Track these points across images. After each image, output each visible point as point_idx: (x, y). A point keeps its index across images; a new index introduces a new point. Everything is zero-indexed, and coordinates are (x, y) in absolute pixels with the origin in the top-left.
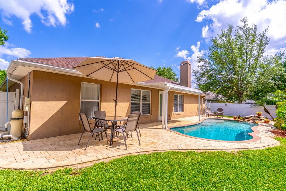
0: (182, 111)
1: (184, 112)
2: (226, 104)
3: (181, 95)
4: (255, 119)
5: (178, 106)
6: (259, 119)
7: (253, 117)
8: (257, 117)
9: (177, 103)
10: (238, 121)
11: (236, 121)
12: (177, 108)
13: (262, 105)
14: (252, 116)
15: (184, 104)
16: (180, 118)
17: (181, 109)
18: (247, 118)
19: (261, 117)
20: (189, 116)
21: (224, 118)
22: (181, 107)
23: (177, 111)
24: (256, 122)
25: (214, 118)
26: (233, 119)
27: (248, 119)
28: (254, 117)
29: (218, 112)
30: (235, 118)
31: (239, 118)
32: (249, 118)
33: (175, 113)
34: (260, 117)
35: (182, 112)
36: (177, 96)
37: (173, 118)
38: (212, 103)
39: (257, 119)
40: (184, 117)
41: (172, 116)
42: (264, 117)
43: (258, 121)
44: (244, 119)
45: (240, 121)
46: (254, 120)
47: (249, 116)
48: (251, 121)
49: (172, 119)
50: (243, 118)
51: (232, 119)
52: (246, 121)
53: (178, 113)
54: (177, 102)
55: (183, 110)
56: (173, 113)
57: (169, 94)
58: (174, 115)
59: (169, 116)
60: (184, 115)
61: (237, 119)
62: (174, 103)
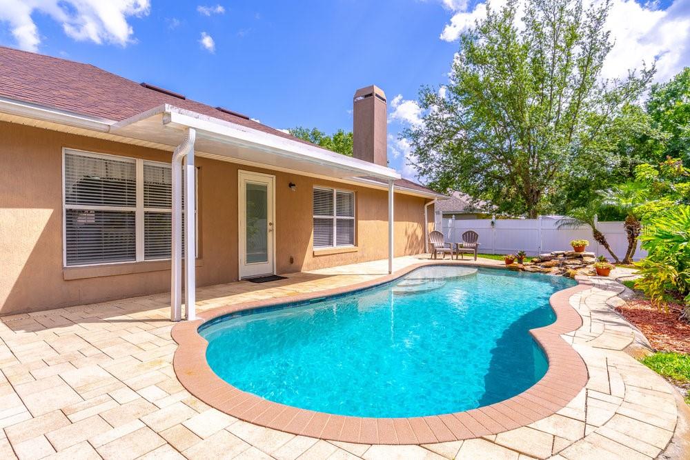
0: (351, 242)
1: (356, 245)
2: (493, 222)
3: (346, 191)
4: (566, 262)
5: (335, 228)
6: (578, 262)
7: (561, 257)
8: (572, 255)
9: (331, 217)
10: (517, 269)
12: (330, 233)
13: (588, 220)
14: (557, 255)
15: (359, 221)
17: (347, 237)
18: (543, 261)
19: (585, 256)
21: (481, 261)
22: (347, 228)
23: (331, 243)
24: (570, 271)
25: (451, 261)
26: (504, 262)
27: (545, 264)
28: (565, 255)
29: (465, 244)
30: (509, 261)
31: (520, 261)
32: (549, 261)
33: (318, 250)
34: (581, 257)
35: (351, 247)
36: (331, 195)
37: (308, 265)
38: (456, 219)
39: (571, 262)
40: (356, 262)
41: (308, 258)
42: (592, 256)
43: (575, 269)
44: (536, 263)
45: (523, 270)
46: (564, 264)
47: (549, 255)
48: (555, 269)
49: (305, 270)
50: (532, 261)
51: (501, 263)
52: (540, 268)
53: (336, 247)
54: (331, 214)
55: (353, 240)
56: (312, 248)
57: (291, 185)
58: (314, 256)
59: (292, 261)
60: (359, 254)
61: (516, 263)
62: (316, 216)
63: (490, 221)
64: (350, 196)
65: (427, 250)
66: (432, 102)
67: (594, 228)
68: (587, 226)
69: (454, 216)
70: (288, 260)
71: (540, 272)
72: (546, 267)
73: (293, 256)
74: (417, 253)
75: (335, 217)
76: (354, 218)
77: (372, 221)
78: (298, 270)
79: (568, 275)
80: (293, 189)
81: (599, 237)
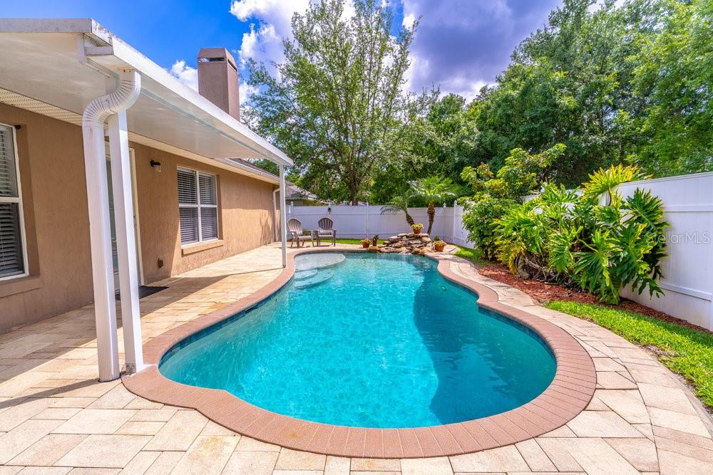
0: (215, 236)
1: (221, 238)
2: (329, 209)
3: (207, 174)
4: (411, 242)
5: (200, 218)
6: (418, 241)
7: (405, 238)
8: (413, 236)
9: (197, 206)
10: (375, 251)
11: (370, 251)
12: (195, 226)
13: (403, 207)
14: (402, 237)
15: (223, 211)
16: (207, 263)
17: (209, 229)
18: (392, 243)
19: (423, 236)
20: (240, 251)
21: (339, 246)
22: (209, 219)
23: (195, 238)
24: (416, 249)
25: (313, 248)
26: (362, 246)
27: (396, 245)
28: (407, 237)
29: (322, 231)
30: (366, 245)
31: (375, 244)
32: (396, 242)
33: (188, 246)
34: (420, 238)
35: (216, 240)
36: (192, 177)
37: (178, 267)
38: (294, 205)
39: (414, 242)
40: (222, 258)
41: (177, 259)
42: (427, 237)
43: (419, 247)
44: (388, 244)
45: (380, 251)
46: (409, 244)
47: (395, 237)
48: (404, 249)
49: (174, 274)
50: (384, 243)
51: (358, 247)
52: (392, 249)
53: (202, 243)
54: (194, 201)
55: (217, 232)
56: (181, 246)
57: (153, 164)
58: (183, 255)
59: (160, 264)
60: (224, 248)
61: (371, 246)
62: (181, 205)
63: (326, 208)
64: (210, 180)
65: (277, 239)
66: (262, 81)
67: (406, 212)
68: (402, 212)
69: (292, 202)
70: (156, 263)
71: (393, 252)
72: (396, 247)
73: (161, 258)
74: (270, 243)
75: (199, 206)
76: (216, 206)
77: (234, 210)
78: (167, 276)
79: (416, 253)
80: (157, 168)
81: (410, 220)
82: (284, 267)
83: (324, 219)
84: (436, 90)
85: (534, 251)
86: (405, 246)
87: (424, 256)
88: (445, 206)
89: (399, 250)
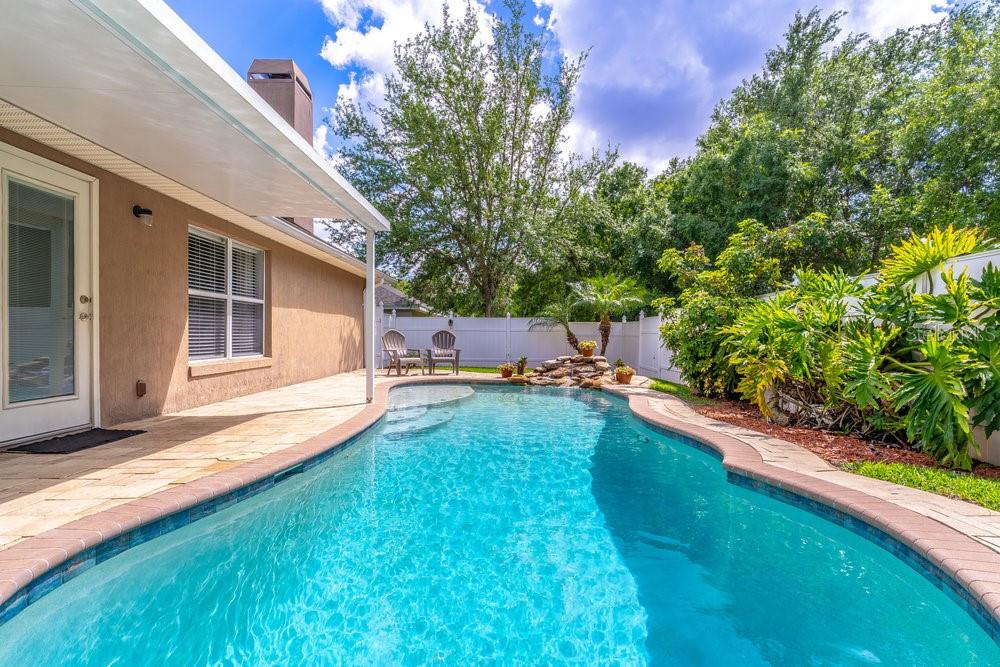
0: (258, 349)
1: (268, 354)
2: (451, 322)
3: (248, 248)
4: (578, 369)
5: (230, 318)
6: (590, 368)
7: (568, 363)
8: (582, 361)
10: (521, 383)
11: (514, 383)
12: (221, 331)
13: (561, 320)
14: (564, 360)
15: (274, 310)
16: (240, 395)
17: (248, 339)
18: (549, 370)
19: (597, 360)
20: (303, 378)
21: (463, 375)
22: (248, 321)
23: (219, 350)
24: (588, 380)
25: (421, 378)
26: (500, 375)
27: (554, 373)
28: (572, 361)
29: (438, 351)
30: (507, 373)
31: (521, 371)
32: (553, 369)
33: (197, 363)
34: (592, 362)
35: (258, 357)
36: (221, 251)
37: (178, 399)
38: (397, 316)
39: (584, 369)
40: (268, 388)
41: (177, 383)
42: (604, 361)
43: (591, 377)
44: (541, 373)
45: (529, 383)
46: (576, 372)
47: (553, 361)
48: (567, 380)
49: (170, 410)
50: (536, 371)
51: (496, 376)
52: (548, 379)
53: (230, 360)
54: (221, 288)
55: (261, 344)
56: (185, 360)
57: (138, 211)
58: (190, 376)
59: (141, 389)
60: (273, 372)
61: (514, 374)
62: (191, 292)
63: (446, 320)
64: (254, 258)
67: (567, 328)
68: (560, 328)
70: (131, 388)
71: (550, 384)
72: (556, 377)
73: (143, 379)
74: (355, 369)
75: (230, 297)
76: (262, 302)
77: (294, 311)
78: (154, 412)
79: (587, 386)
80: (146, 219)
81: (572, 340)
82: (369, 401)
83: (441, 333)
84: (613, 152)
85: (798, 376)
86: (569, 374)
87: (600, 390)
88: (624, 321)
89: (558, 381)
